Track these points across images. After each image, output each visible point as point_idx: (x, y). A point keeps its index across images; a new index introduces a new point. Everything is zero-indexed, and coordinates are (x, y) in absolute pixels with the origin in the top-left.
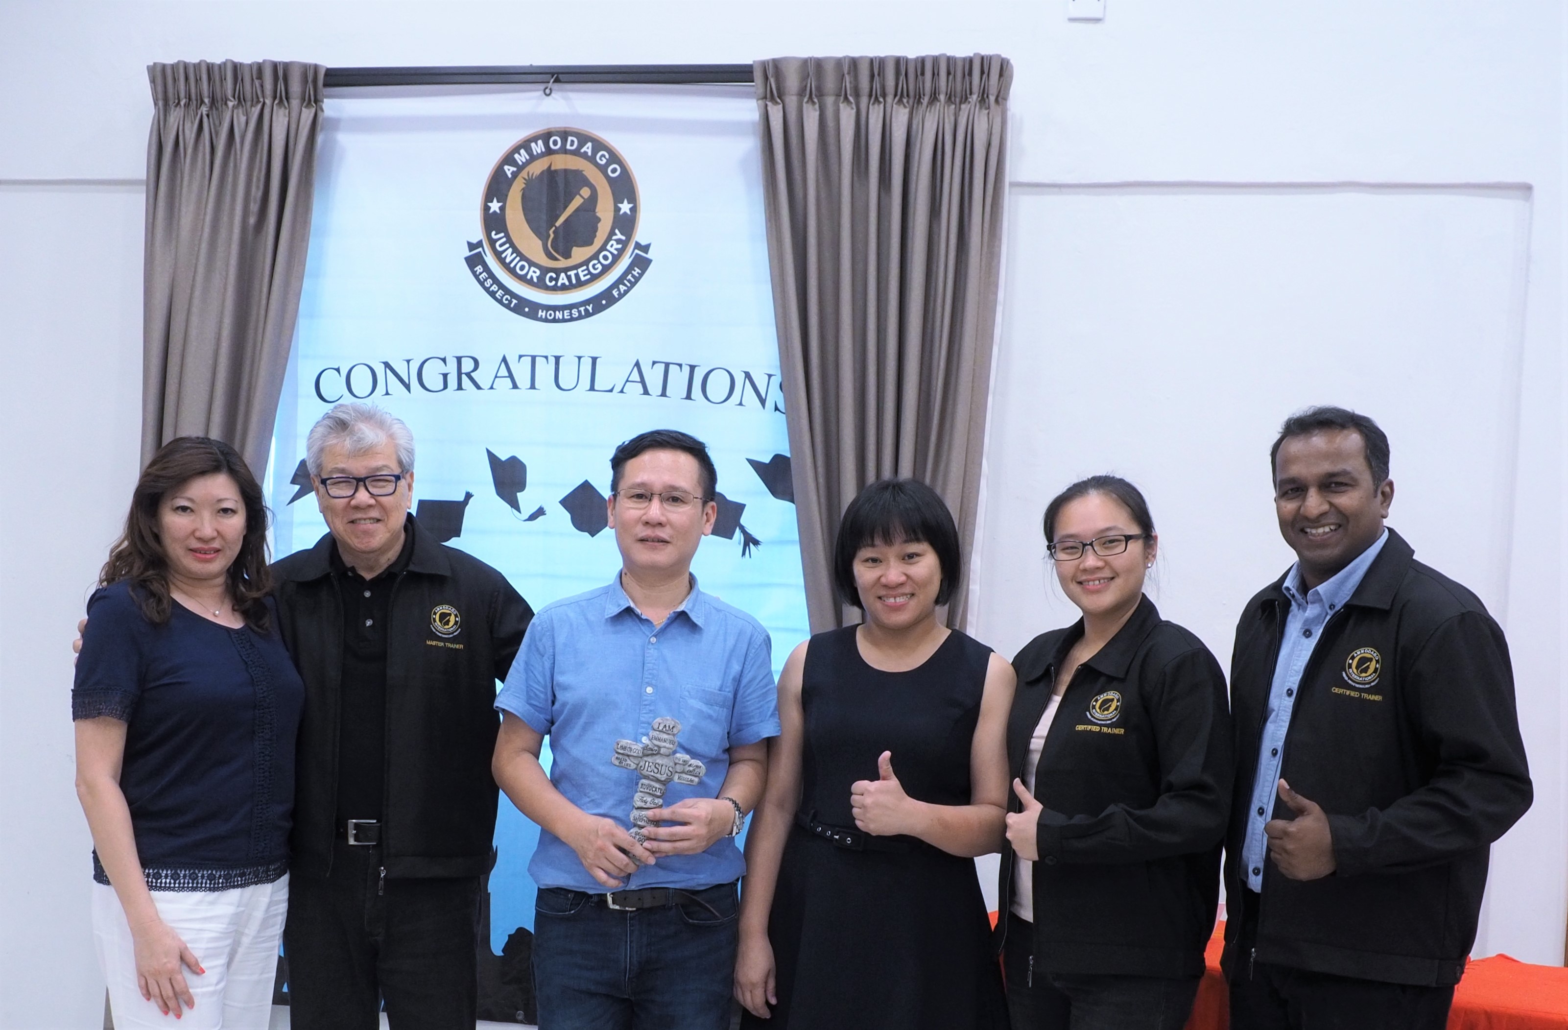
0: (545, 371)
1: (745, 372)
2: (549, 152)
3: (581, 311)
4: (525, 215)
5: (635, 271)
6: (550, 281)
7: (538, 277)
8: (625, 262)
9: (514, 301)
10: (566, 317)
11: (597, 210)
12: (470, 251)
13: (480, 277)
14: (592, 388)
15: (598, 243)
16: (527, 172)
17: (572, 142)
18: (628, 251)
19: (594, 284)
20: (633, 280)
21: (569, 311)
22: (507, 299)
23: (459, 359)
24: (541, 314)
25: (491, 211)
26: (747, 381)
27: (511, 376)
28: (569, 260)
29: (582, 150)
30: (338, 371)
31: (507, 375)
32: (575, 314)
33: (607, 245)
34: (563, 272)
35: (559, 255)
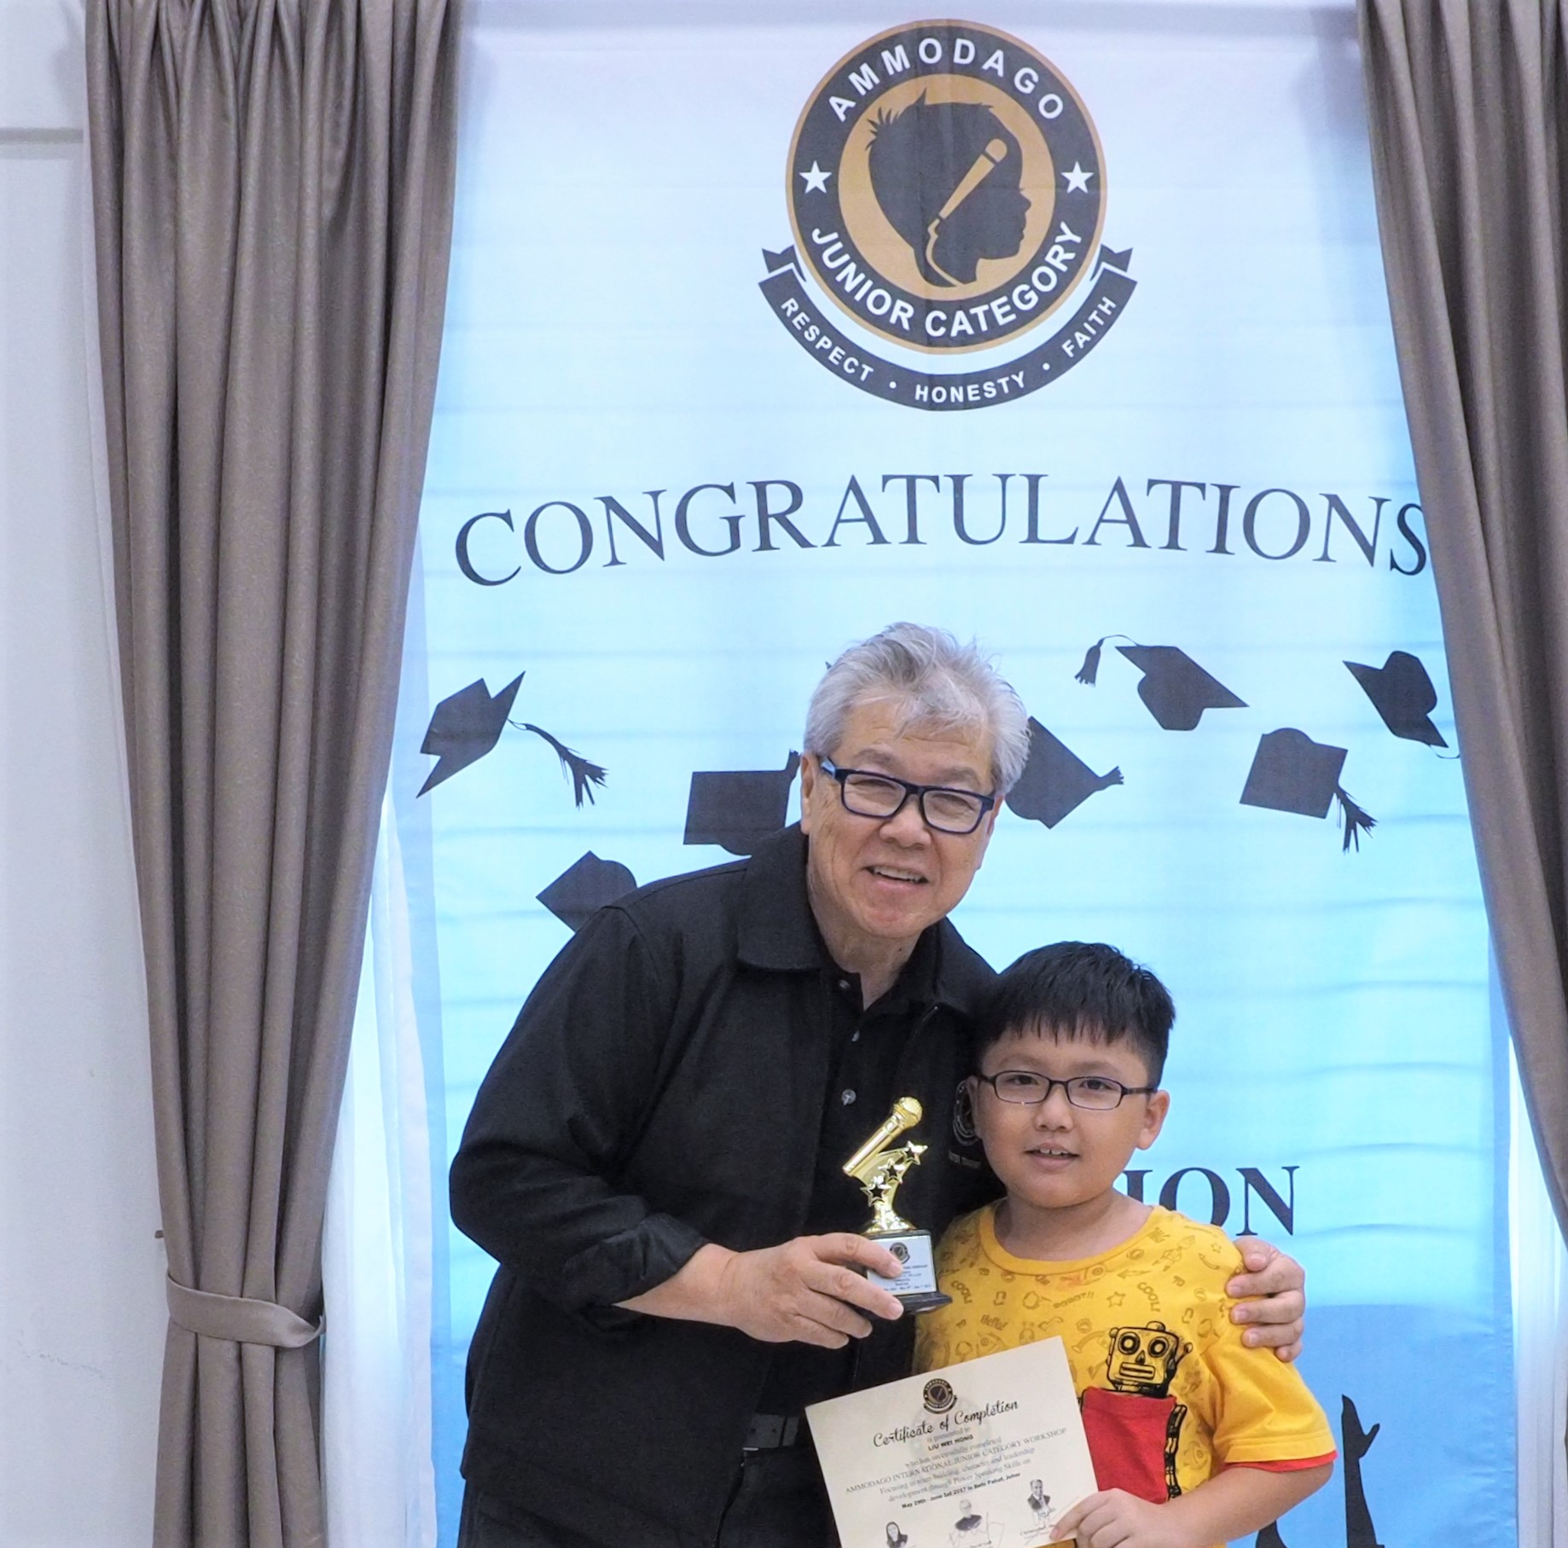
0: (935, 506)
1: (1328, 496)
3: (1001, 384)
4: (878, 195)
5: (1103, 303)
6: (935, 328)
7: (910, 320)
8: (1084, 285)
9: (867, 369)
10: (971, 398)
11: (1021, 185)
12: (771, 269)
13: (795, 322)
14: (1033, 537)
15: (1028, 250)
16: (877, 110)
17: (965, 52)
18: (1087, 267)
19: (1024, 332)
20: (1101, 322)
21: (976, 386)
22: (851, 365)
23: (760, 488)
24: (921, 392)
25: (809, 188)
26: (1334, 513)
27: (869, 518)
28: (972, 285)
29: (986, 67)
30: (507, 517)
31: (861, 516)
32: (990, 393)
33: (1046, 254)
34: (960, 309)
35: (951, 276)
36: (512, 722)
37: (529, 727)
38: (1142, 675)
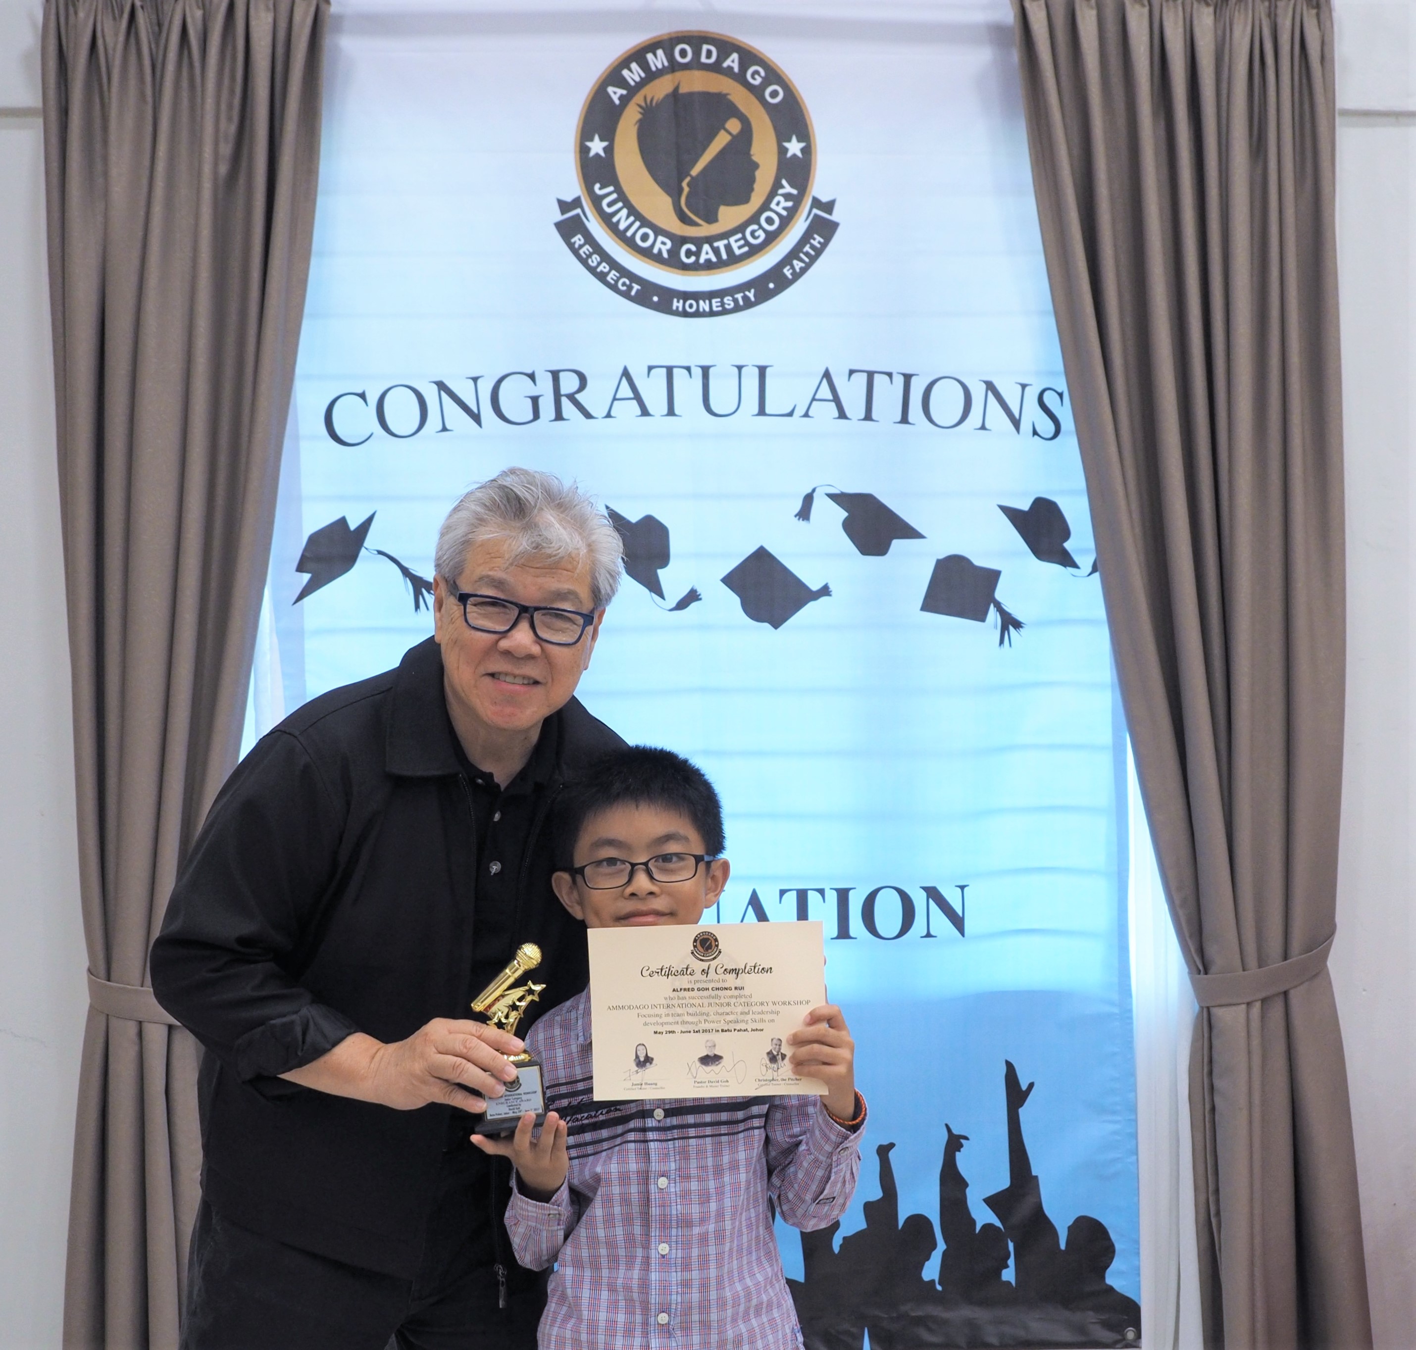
0: (688, 388)
1: (985, 381)
2: (673, 67)
3: (737, 298)
4: (643, 158)
5: (814, 239)
6: (688, 256)
7: (669, 251)
8: (799, 227)
9: (636, 287)
10: (715, 309)
11: (752, 152)
12: (563, 213)
13: (581, 252)
14: (762, 412)
15: (757, 200)
16: (643, 96)
17: (709, 54)
18: (802, 212)
19: (754, 260)
20: (812, 253)
21: (719, 300)
22: (624, 284)
23: (555, 375)
24: (677, 304)
25: (592, 154)
26: (990, 395)
27: (638, 397)
28: (715, 225)
29: (725, 65)
30: (362, 396)
31: (631, 395)
32: (729, 305)
33: (771, 202)
34: (707, 242)
35: (700, 217)
36: (366, 549)
37: (380, 553)
38: (845, 514)
